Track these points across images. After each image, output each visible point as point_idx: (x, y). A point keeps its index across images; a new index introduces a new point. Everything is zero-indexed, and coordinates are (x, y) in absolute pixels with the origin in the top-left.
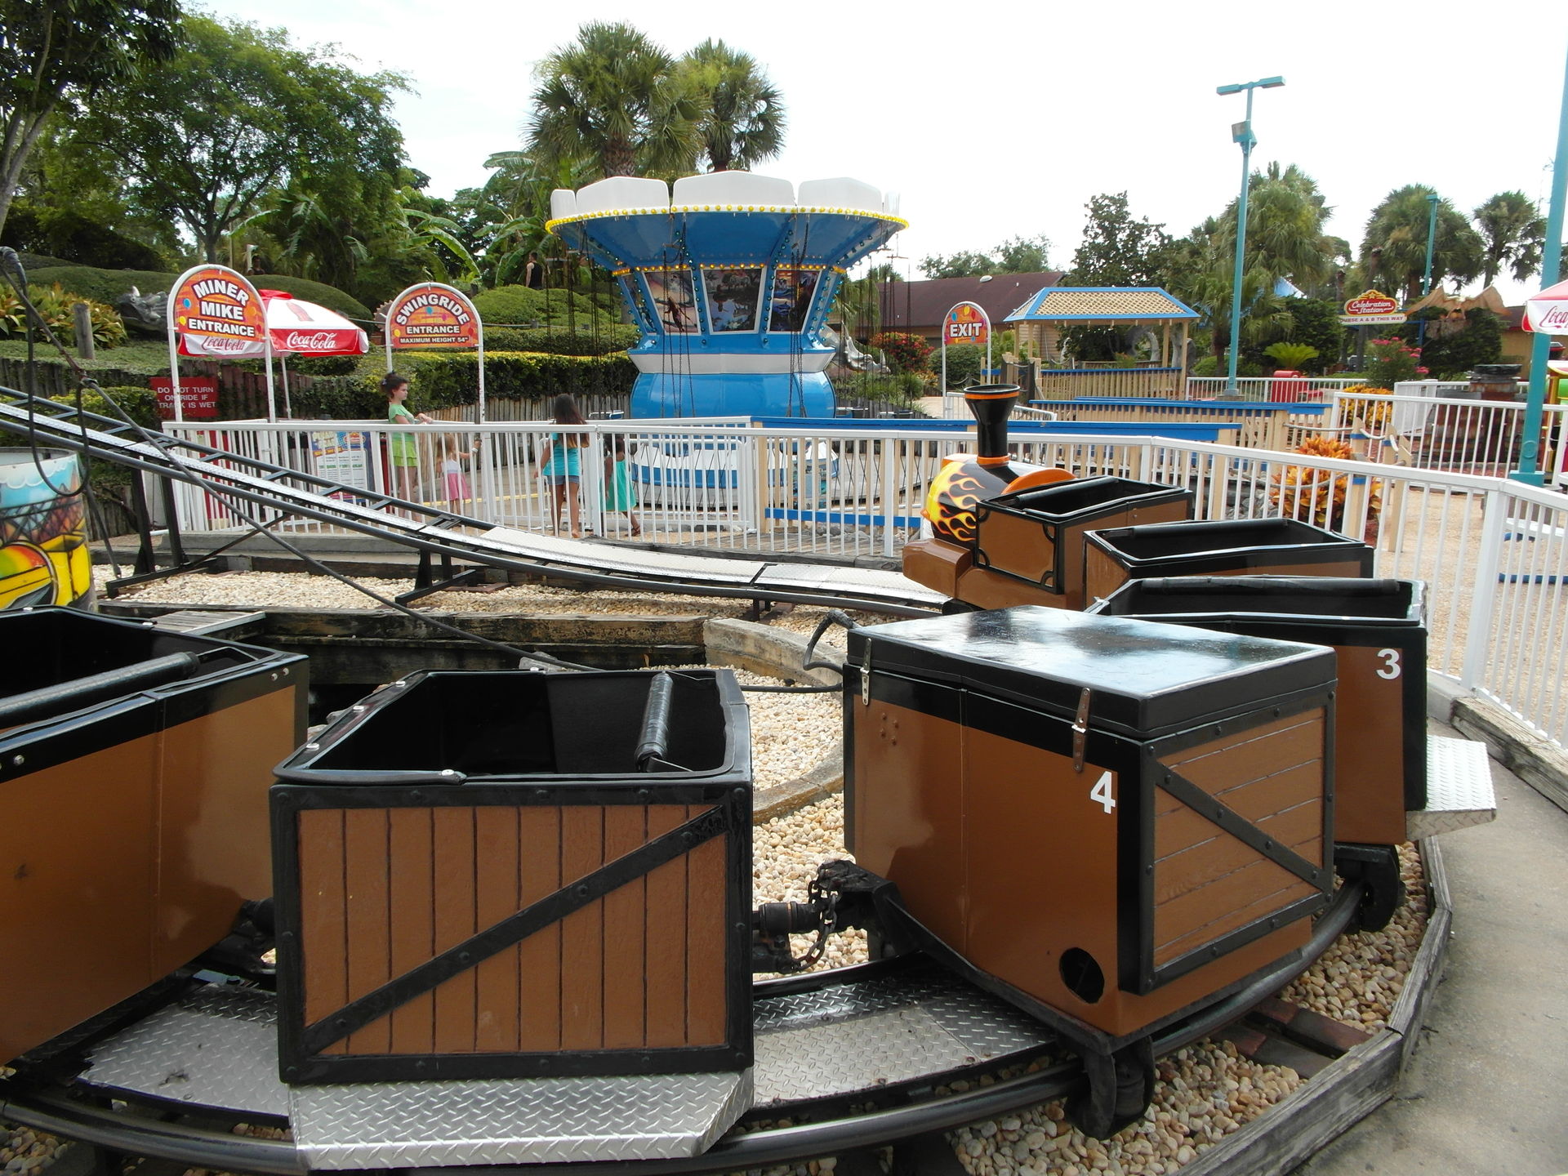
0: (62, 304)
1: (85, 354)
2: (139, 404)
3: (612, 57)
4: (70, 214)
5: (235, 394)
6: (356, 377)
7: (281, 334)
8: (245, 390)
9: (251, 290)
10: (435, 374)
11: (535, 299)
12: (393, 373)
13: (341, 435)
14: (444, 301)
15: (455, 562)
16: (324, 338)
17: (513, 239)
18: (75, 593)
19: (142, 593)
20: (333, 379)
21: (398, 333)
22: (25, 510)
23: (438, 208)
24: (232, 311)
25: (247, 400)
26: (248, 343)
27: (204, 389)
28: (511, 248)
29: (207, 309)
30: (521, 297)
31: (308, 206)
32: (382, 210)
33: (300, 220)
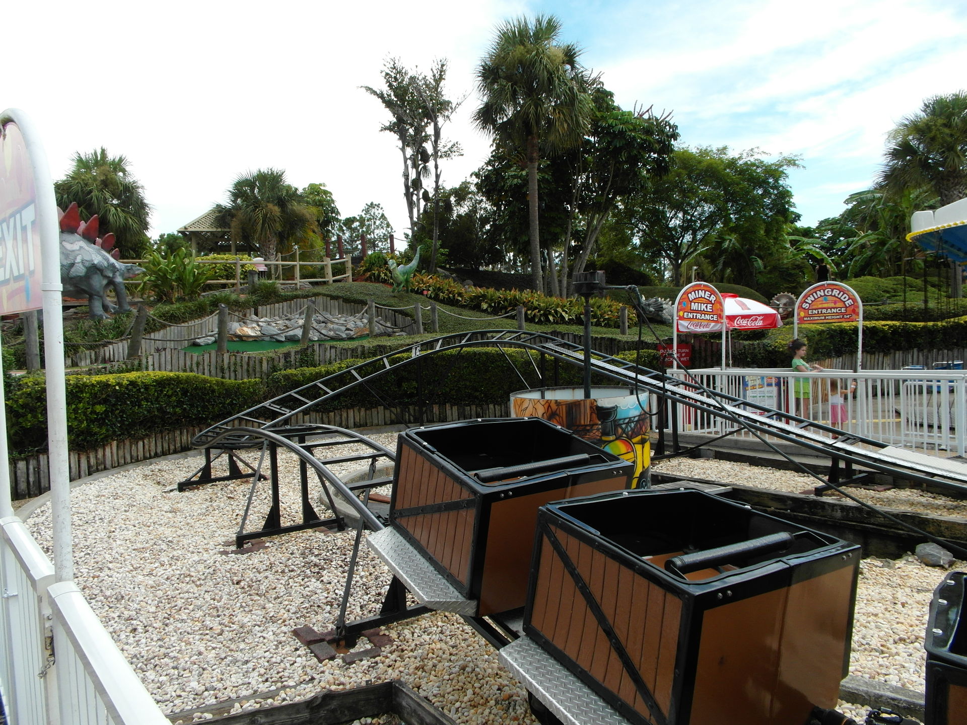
0: (610, 306)
1: (623, 333)
2: (652, 359)
3: (950, 116)
4: (611, 260)
5: (700, 353)
6: (769, 341)
7: (732, 318)
8: (706, 350)
9: (717, 294)
10: (817, 338)
11: (881, 284)
12: (797, 339)
13: (762, 378)
14: (836, 292)
15: (855, 467)
16: (756, 319)
17: (863, 246)
18: (643, 467)
19: (658, 466)
20: (756, 343)
21: (802, 314)
22: (627, 421)
23: (807, 232)
24: (706, 307)
25: (706, 356)
26: (713, 324)
27: (683, 350)
28: (861, 253)
29: (694, 306)
30: (871, 284)
31: (731, 241)
32: (776, 239)
33: (726, 249)
